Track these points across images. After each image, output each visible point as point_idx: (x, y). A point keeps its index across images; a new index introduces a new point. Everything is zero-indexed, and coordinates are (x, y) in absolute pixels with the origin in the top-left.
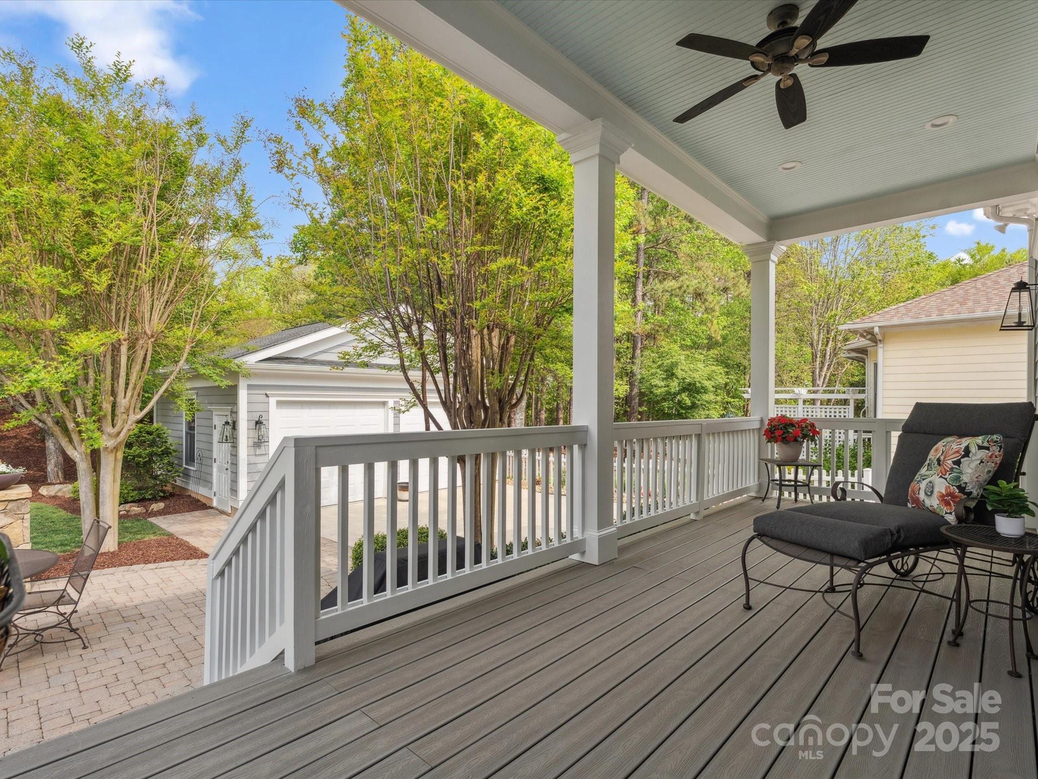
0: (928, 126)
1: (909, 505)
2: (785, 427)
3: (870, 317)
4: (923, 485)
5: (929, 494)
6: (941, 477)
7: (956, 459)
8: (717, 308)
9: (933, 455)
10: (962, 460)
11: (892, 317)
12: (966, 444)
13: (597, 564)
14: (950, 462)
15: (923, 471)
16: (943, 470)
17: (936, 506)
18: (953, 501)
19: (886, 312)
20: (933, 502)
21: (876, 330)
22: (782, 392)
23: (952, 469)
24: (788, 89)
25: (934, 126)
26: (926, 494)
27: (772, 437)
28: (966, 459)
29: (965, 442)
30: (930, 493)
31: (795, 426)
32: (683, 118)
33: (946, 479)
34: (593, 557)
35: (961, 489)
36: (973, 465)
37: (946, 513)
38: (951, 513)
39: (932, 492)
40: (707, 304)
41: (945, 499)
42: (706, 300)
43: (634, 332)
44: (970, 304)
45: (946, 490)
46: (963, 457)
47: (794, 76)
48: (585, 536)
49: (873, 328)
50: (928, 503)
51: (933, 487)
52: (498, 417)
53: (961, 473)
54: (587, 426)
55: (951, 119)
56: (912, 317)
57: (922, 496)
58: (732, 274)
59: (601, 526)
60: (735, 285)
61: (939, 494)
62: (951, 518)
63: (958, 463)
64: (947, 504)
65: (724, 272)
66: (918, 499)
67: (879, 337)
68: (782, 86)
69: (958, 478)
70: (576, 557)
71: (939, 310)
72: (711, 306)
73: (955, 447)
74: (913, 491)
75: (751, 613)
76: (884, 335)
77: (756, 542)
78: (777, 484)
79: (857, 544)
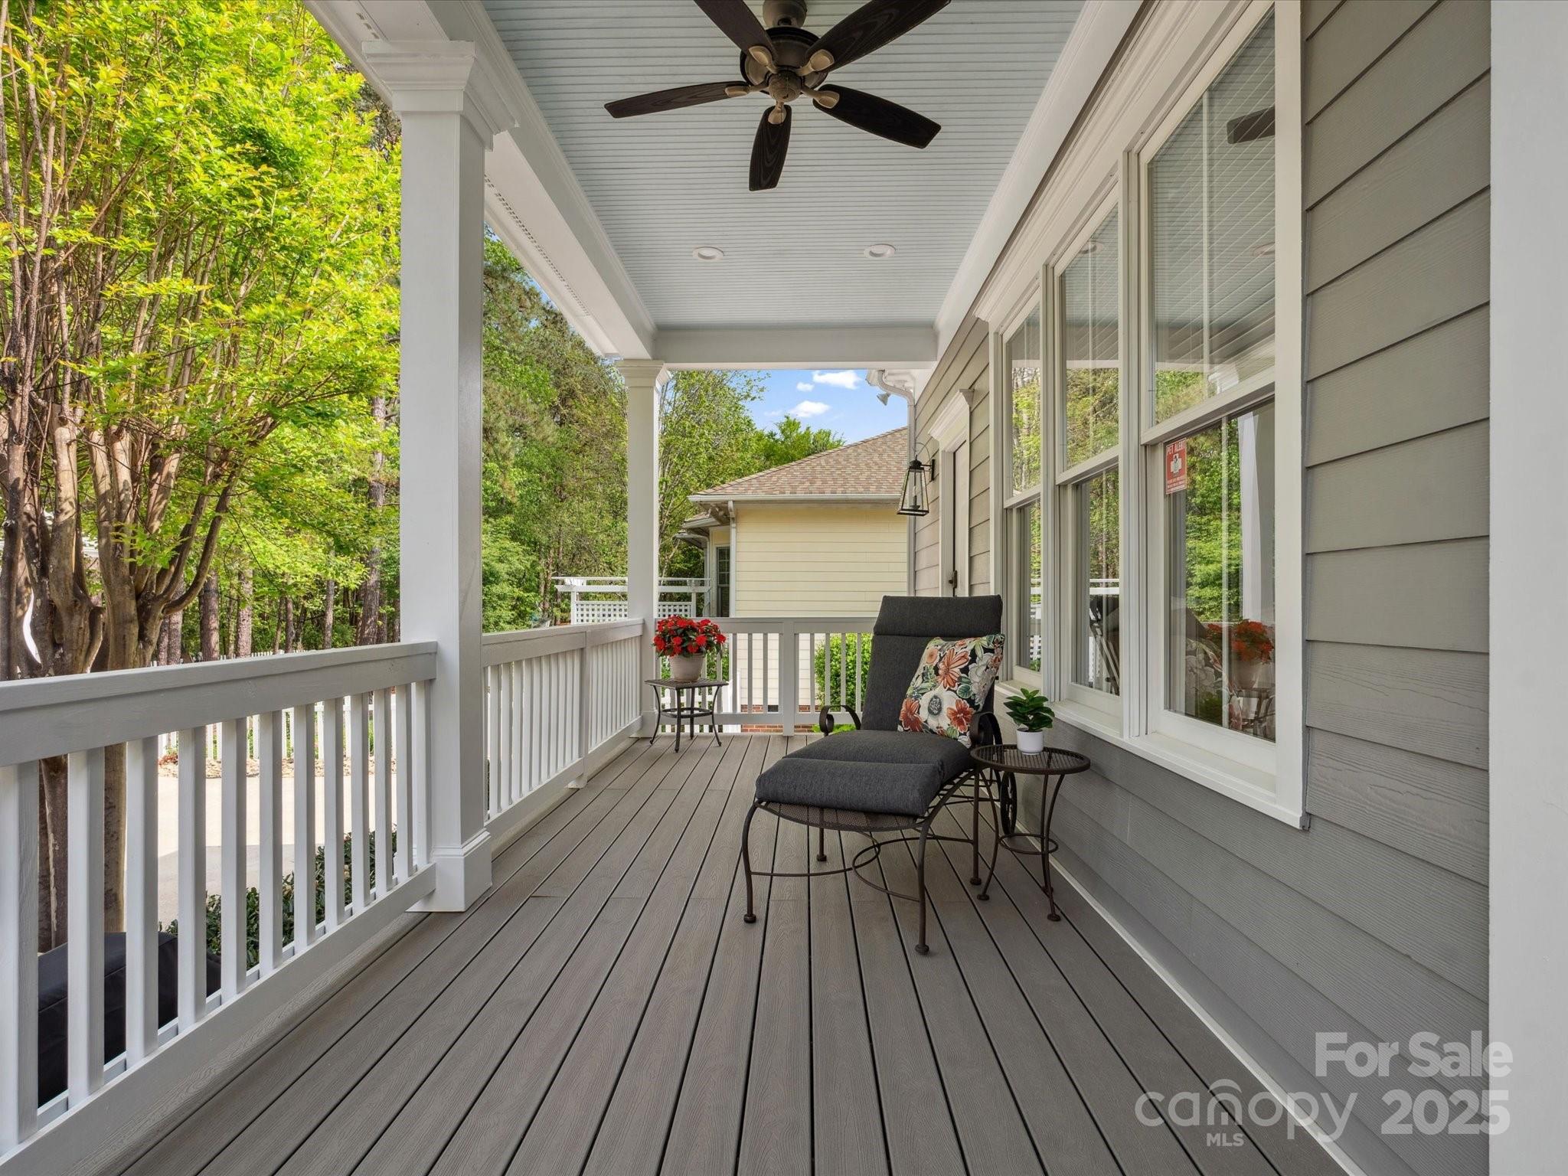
0: (866, 253)
1: (900, 728)
2: (684, 632)
3: (724, 488)
4: (924, 701)
5: (936, 712)
6: (949, 689)
7: (963, 666)
8: (512, 455)
9: (925, 662)
10: (970, 667)
11: (746, 490)
12: (972, 647)
13: (463, 910)
14: (957, 670)
15: (917, 682)
16: (950, 681)
17: (945, 727)
18: (966, 719)
19: (739, 483)
20: (943, 722)
21: (731, 504)
22: (595, 582)
23: (960, 678)
24: (775, 127)
25: (872, 254)
26: (930, 712)
27: (665, 649)
28: (973, 664)
29: (970, 644)
30: (936, 709)
31: (698, 632)
32: (620, 109)
33: (955, 692)
34: (452, 897)
35: (971, 702)
36: (980, 673)
37: (960, 734)
38: (965, 734)
39: (940, 710)
40: (497, 446)
41: (957, 717)
42: (496, 440)
43: (371, 479)
44: (819, 483)
45: (957, 706)
46: (970, 663)
47: (788, 109)
48: (434, 860)
49: (726, 502)
50: (933, 723)
51: (940, 703)
52: (136, 630)
53: (969, 683)
54: (436, 644)
55: (889, 251)
56: (767, 493)
57: (924, 715)
58: (532, 408)
59: (466, 835)
60: (536, 424)
61: (950, 711)
62: (965, 740)
63: (965, 670)
64: (960, 723)
65: (521, 402)
66: (917, 720)
67: (732, 514)
68: (771, 120)
69: (967, 690)
70: (417, 907)
71: (792, 487)
72: (505, 451)
73: (959, 650)
74: (909, 710)
75: (760, 925)
76: (737, 514)
77: (760, 813)
78: (674, 716)
79: (916, 794)
